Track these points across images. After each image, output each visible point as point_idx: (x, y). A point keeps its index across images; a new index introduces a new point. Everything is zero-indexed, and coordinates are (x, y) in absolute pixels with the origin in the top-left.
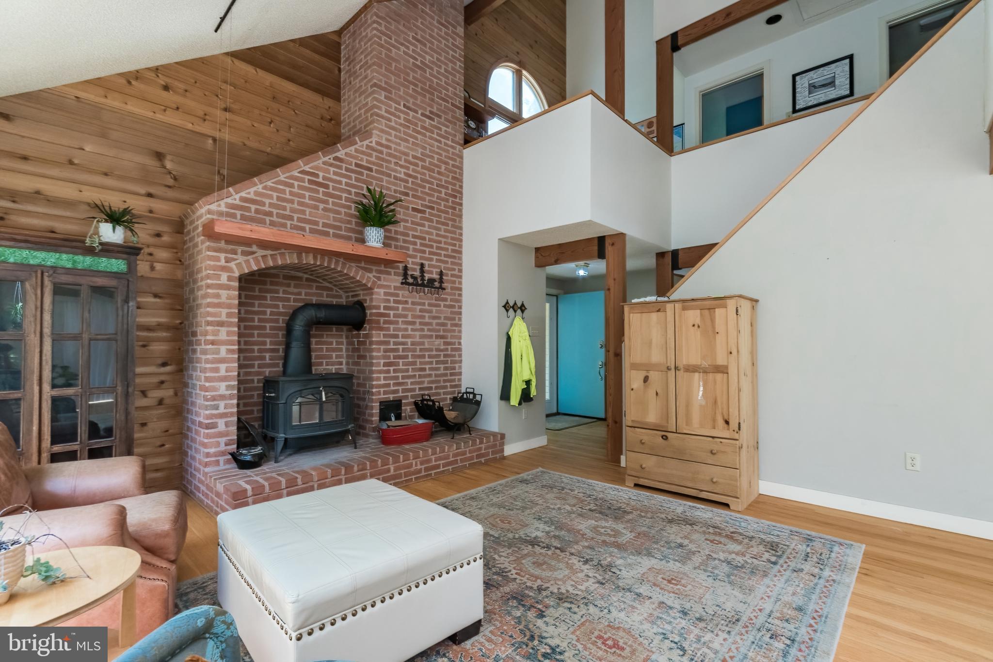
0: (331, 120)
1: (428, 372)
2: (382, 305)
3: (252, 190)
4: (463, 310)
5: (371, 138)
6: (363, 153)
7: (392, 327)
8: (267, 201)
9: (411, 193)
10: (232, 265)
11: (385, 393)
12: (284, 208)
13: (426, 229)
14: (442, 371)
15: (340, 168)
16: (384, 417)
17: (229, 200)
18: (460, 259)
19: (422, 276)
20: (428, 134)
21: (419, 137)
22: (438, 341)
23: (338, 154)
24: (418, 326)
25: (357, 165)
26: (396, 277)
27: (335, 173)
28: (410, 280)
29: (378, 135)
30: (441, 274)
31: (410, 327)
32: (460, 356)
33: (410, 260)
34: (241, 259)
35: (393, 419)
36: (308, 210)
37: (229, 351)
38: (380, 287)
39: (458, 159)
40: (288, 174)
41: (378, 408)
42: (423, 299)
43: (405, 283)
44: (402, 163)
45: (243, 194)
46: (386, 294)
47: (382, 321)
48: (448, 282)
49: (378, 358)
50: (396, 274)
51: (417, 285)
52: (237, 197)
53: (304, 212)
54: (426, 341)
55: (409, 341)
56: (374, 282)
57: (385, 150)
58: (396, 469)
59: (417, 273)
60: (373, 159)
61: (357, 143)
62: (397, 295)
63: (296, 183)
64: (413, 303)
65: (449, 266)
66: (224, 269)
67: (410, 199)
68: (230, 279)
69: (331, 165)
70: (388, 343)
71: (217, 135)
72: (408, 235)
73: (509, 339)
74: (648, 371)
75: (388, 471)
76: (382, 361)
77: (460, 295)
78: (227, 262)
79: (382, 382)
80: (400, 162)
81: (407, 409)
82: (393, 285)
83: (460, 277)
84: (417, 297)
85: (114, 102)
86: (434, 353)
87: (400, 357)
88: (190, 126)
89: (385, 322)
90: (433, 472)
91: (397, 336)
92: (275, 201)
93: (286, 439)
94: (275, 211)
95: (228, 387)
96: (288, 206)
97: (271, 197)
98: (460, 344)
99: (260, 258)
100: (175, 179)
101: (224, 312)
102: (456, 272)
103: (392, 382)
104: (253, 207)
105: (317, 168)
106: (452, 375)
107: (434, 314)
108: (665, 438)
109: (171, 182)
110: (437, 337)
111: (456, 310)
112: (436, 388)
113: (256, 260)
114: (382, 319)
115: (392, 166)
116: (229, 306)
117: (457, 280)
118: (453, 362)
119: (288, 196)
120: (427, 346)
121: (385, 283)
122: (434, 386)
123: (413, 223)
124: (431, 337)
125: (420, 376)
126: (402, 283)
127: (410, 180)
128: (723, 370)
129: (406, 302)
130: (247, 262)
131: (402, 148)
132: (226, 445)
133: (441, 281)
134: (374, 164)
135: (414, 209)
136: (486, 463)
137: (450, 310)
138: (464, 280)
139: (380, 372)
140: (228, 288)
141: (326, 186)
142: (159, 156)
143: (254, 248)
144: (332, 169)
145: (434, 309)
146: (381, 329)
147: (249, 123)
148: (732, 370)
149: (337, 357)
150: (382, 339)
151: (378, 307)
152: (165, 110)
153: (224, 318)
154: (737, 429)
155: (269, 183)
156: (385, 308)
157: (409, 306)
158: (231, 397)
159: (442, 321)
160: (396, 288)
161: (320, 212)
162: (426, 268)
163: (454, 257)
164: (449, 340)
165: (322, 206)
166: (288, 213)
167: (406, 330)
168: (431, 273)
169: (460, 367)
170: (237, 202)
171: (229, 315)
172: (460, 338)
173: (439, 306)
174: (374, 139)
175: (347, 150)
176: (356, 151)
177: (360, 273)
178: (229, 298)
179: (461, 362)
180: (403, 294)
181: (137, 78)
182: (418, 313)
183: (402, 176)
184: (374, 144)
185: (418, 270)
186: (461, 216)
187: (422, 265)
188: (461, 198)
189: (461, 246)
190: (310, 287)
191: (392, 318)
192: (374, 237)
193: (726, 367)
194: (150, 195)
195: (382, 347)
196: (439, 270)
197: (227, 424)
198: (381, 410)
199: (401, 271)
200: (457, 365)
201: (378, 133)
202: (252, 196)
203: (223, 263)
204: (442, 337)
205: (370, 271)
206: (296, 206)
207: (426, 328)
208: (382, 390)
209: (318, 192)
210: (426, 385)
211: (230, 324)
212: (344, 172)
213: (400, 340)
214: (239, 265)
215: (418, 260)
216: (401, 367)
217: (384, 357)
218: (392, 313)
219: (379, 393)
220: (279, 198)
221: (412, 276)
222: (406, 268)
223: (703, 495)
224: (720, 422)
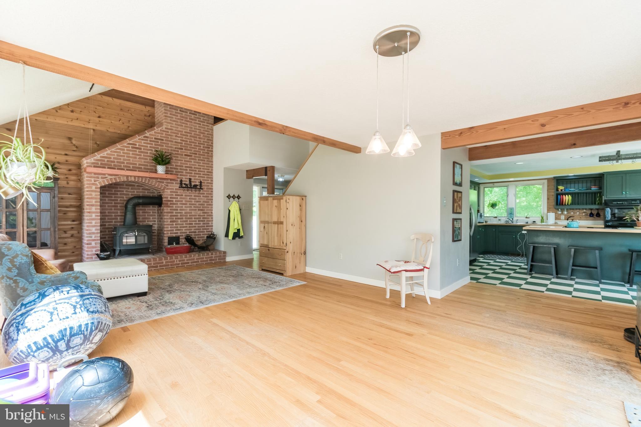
0: (149, 116)
1: (194, 225)
2: (169, 197)
3: (105, 153)
4: (214, 198)
5: (162, 126)
6: (159, 133)
7: (174, 206)
8: (112, 157)
9: (184, 148)
10: (97, 183)
11: (171, 233)
12: (120, 159)
13: (193, 163)
14: (202, 225)
15: (147, 140)
16: (170, 243)
17: (95, 158)
18: (212, 175)
19: (190, 184)
20: (193, 121)
21: (188, 123)
22: (199, 212)
23: (146, 135)
24: (188, 205)
25: (155, 138)
26: (177, 185)
27: (144, 143)
28: (184, 186)
29: (167, 125)
30: (201, 182)
31: (184, 206)
32: (212, 218)
33: (184, 177)
34: (101, 180)
35: (174, 244)
36: (131, 159)
37: (96, 216)
38: (167, 189)
39: (210, 131)
40: (122, 145)
41: (167, 239)
42: (193, 193)
43: (181, 187)
44: (179, 135)
45: (102, 155)
46: (171, 192)
47: (169, 204)
48: (205, 186)
49: (167, 219)
50: (176, 183)
51: (188, 187)
52: (99, 156)
53: (129, 160)
54: (193, 212)
55: (184, 212)
56: (165, 188)
57: (170, 131)
58: (166, 262)
59: (188, 183)
60: (164, 135)
61: (155, 130)
62: (177, 192)
63: (126, 149)
64: (185, 196)
65: (206, 179)
66: (93, 184)
67: (184, 151)
68: (96, 188)
69: (142, 140)
70: (173, 213)
71: (94, 128)
72: (183, 166)
73: (229, 211)
74: (265, 224)
75: (163, 263)
76: (169, 220)
77: (212, 191)
78: (95, 182)
79: (169, 229)
80: (178, 135)
81: (182, 240)
82: (174, 188)
83: (212, 183)
84: (188, 193)
85: (51, 119)
86: (197, 217)
87: (179, 219)
88: (83, 126)
89: (171, 204)
90: (185, 265)
91: (177, 210)
92: (116, 156)
93: (120, 250)
94: (116, 161)
95: (96, 230)
96: (122, 158)
97: (114, 155)
98: (212, 213)
99: (109, 180)
100: (77, 147)
101: (94, 201)
102: (210, 181)
103: (174, 229)
104: (106, 160)
105: (135, 142)
106: (207, 226)
107: (197, 200)
108: (269, 250)
109: (75, 149)
110: (199, 210)
111: (210, 198)
112: (198, 232)
113: (107, 180)
114: (169, 203)
115: (174, 137)
116: (96, 198)
117: (210, 185)
118: (209, 221)
119: (122, 154)
120: (193, 214)
121: (170, 188)
122: (197, 231)
123: (185, 161)
124: (196, 210)
125: (189, 227)
126: (179, 187)
127: (184, 142)
128: (282, 223)
129: (182, 195)
130: (104, 181)
131: (179, 129)
132: (95, 251)
133: (201, 185)
134: (164, 137)
135: (185, 155)
136: (215, 263)
137: (206, 198)
138: (214, 185)
139: (168, 225)
140: (95, 191)
141: (140, 149)
142: (70, 139)
143: (107, 176)
144: (143, 141)
145: (197, 198)
146: (169, 207)
147: (110, 121)
148: (285, 223)
149: (153, 218)
150: (169, 211)
151: (167, 198)
152: (72, 120)
153: (94, 203)
154: (285, 246)
155: (113, 150)
156: (171, 198)
157: (184, 197)
158: (97, 233)
159: (202, 203)
160: (176, 189)
161: (137, 159)
162: (193, 180)
163: (209, 175)
164: (206, 211)
165: (138, 157)
166: (122, 161)
167: (182, 207)
168: (196, 182)
169: (212, 223)
170: (99, 158)
171: (96, 202)
172: (212, 210)
173: (200, 196)
174: (164, 127)
175: (151, 133)
176: (155, 132)
177: (157, 184)
178: (96, 195)
179: (212, 221)
180: (180, 191)
181: (60, 109)
182: (188, 200)
183: (179, 141)
184: (164, 129)
185: (188, 181)
186: (212, 156)
187: (190, 179)
188: (212, 148)
189: (212, 170)
190: (139, 189)
191: (174, 202)
192: (161, 169)
193: (283, 222)
194: (66, 155)
195: (169, 214)
196: (200, 181)
197: (96, 244)
198: (168, 240)
199: (179, 182)
200: (210, 223)
201: (166, 124)
202: (105, 155)
203: (93, 182)
204: (201, 210)
205: (163, 183)
206: (126, 158)
207: (193, 206)
208: (169, 232)
209: (136, 151)
210: (193, 231)
211: (97, 205)
212: (149, 142)
213: (179, 211)
214: (100, 183)
215: (188, 177)
216: (179, 223)
217: (170, 219)
218: (174, 200)
219: (168, 233)
220: (117, 155)
221: (185, 184)
222: (181, 181)
223: (277, 271)
224: (282, 243)
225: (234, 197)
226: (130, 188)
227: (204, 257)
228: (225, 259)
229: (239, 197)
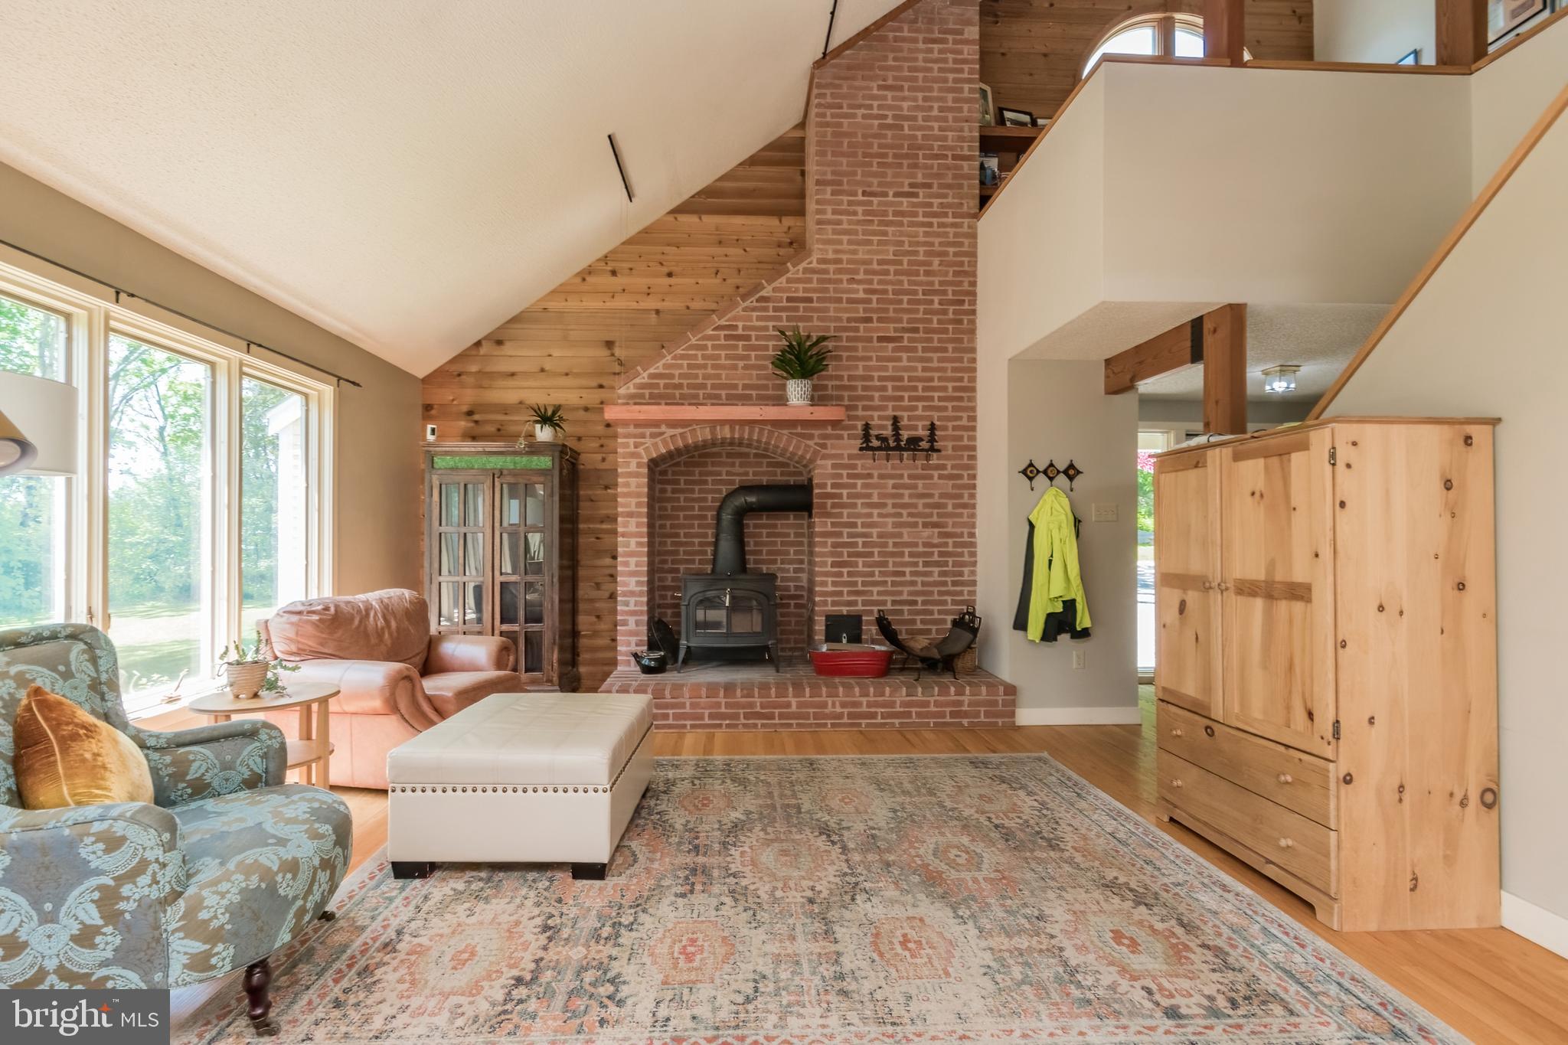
1: (908, 578)
2: (829, 482)
3: (660, 364)
4: (979, 482)
5: (810, 255)
6: (799, 281)
7: (845, 512)
8: (677, 372)
9: (875, 316)
10: (641, 450)
11: (834, 603)
12: (696, 376)
13: (905, 363)
14: (936, 578)
15: (766, 309)
16: (832, 636)
17: (637, 380)
18: (972, 399)
19: (897, 436)
20: (905, 220)
21: (890, 229)
22: (927, 532)
23: (763, 293)
24: (889, 510)
25: (789, 299)
26: (853, 442)
27: (759, 318)
28: (875, 443)
29: (821, 250)
30: (932, 428)
31: (876, 512)
32: (973, 554)
33: (876, 414)
34: (649, 442)
35: (844, 641)
36: (724, 373)
37: (639, 544)
38: (824, 457)
39: (966, 241)
40: (700, 336)
41: (824, 623)
42: (906, 467)
43: (866, 447)
44: (861, 276)
45: (652, 371)
46: (834, 466)
47: (829, 505)
48: (945, 438)
49: (823, 555)
50: (850, 437)
51: (888, 448)
52: (645, 375)
53: (719, 377)
54: (905, 531)
55: (874, 531)
56: (816, 452)
57: (831, 267)
58: (800, 705)
59: (888, 432)
60: (814, 285)
61: (788, 271)
62: (854, 467)
63: (709, 343)
64: (881, 476)
65: (950, 413)
66: (634, 455)
67: (875, 324)
68: (639, 465)
69: (754, 309)
70: (840, 535)
71: (659, 305)
72: (871, 378)
73: (1032, 526)
74: (1185, 590)
75: (789, 705)
76: (830, 560)
77: (973, 458)
78: (636, 447)
79: (830, 588)
80: (856, 277)
81: (870, 630)
82: (846, 452)
83: (973, 429)
84: (888, 467)
85: (573, 304)
86: (921, 549)
87: (859, 555)
88: (634, 305)
89: (834, 506)
90: (864, 722)
91: (854, 525)
92: (685, 371)
93: (688, 647)
94: (685, 382)
95: (638, 583)
96: (700, 372)
97: (680, 366)
98: (972, 535)
99: (669, 439)
100: (621, 364)
101: (633, 501)
102: (964, 422)
103: (845, 590)
104: (662, 382)
105: (735, 319)
106: (954, 583)
107: (920, 490)
108: (1210, 731)
109: (617, 369)
110: (925, 525)
111: (965, 481)
112: (924, 603)
113: (664, 441)
114: (829, 502)
115: (845, 285)
116: (638, 495)
117: (966, 433)
118: (963, 564)
119: (700, 361)
120: (906, 539)
121: (833, 452)
122: (920, 599)
123: (879, 359)
124: (915, 525)
125: (894, 583)
126: (861, 449)
127: (874, 297)
128: (1300, 593)
129: (870, 476)
130: (655, 445)
131: (860, 256)
132: (637, 645)
133: (932, 439)
134: (815, 290)
135: (881, 339)
137: (951, 483)
138: (979, 434)
139: (826, 574)
140: (637, 475)
141: (748, 338)
142: (609, 344)
143: (663, 428)
144: (755, 314)
145: (920, 483)
146: (828, 515)
147: (693, 281)
148: (1322, 595)
150: (829, 528)
151: (824, 486)
152: (613, 297)
153: (633, 508)
155: (679, 351)
156: (834, 486)
157: (875, 480)
158: (640, 594)
159: (936, 499)
160: (850, 457)
161: (740, 371)
162: (905, 422)
163: (961, 399)
164: (949, 529)
165: (741, 364)
166: (700, 381)
167: (870, 515)
168: (915, 428)
169: (973, 573)
170: (646, 380)
171: (638, 505)
172: (973, 526)
173: (931, 477)
174: (814, 258)
175: (776, 284)
176: (789, 281)
177: (794, 441)
178: (638, 486)
179: (974, 564)
180: (864, 464)
181: (590, 273)
182: (890, 491)
183: (861, 295)
184: (814, 265)
185: (890, 428)
186: (972, 332)
187: (896, 420)
188: (973, 302)
189: (973, 379)
190: (760, 464)
191: (845, 500)
192: (796, 391)
193: (1308, 588)
194: (601, 386)
195: (830, 541)
196: (929, 423)
197: (637, 623)
198: (827, 626)
199: (860, 431)
200: (966, 570)
201: (821, 246)
202: (661, 370)
203: (632, 449)
204: (935, 525)
205: (811, 437)
206: (710, 371)
207: (904, 512)
208: (829, 599)
209: (736, 347)
210: (905, 597)
211: (639, 515)
212: (771, 313)
213: (860, 530)
214: (646, 449)
215: (890, 413)
216: (860, 568)
217: (832, 554)
218: (845, 492)
219: (825, 603)
220: (690, 366)
221: (878, 437)
222: (867, 427)
223: (1270, 871)
224: (1300, 715)
225: (1050, 472)
226: (737, 461)
227: (932, 699)
228: (1013, 714)
229: (1071, 472)
